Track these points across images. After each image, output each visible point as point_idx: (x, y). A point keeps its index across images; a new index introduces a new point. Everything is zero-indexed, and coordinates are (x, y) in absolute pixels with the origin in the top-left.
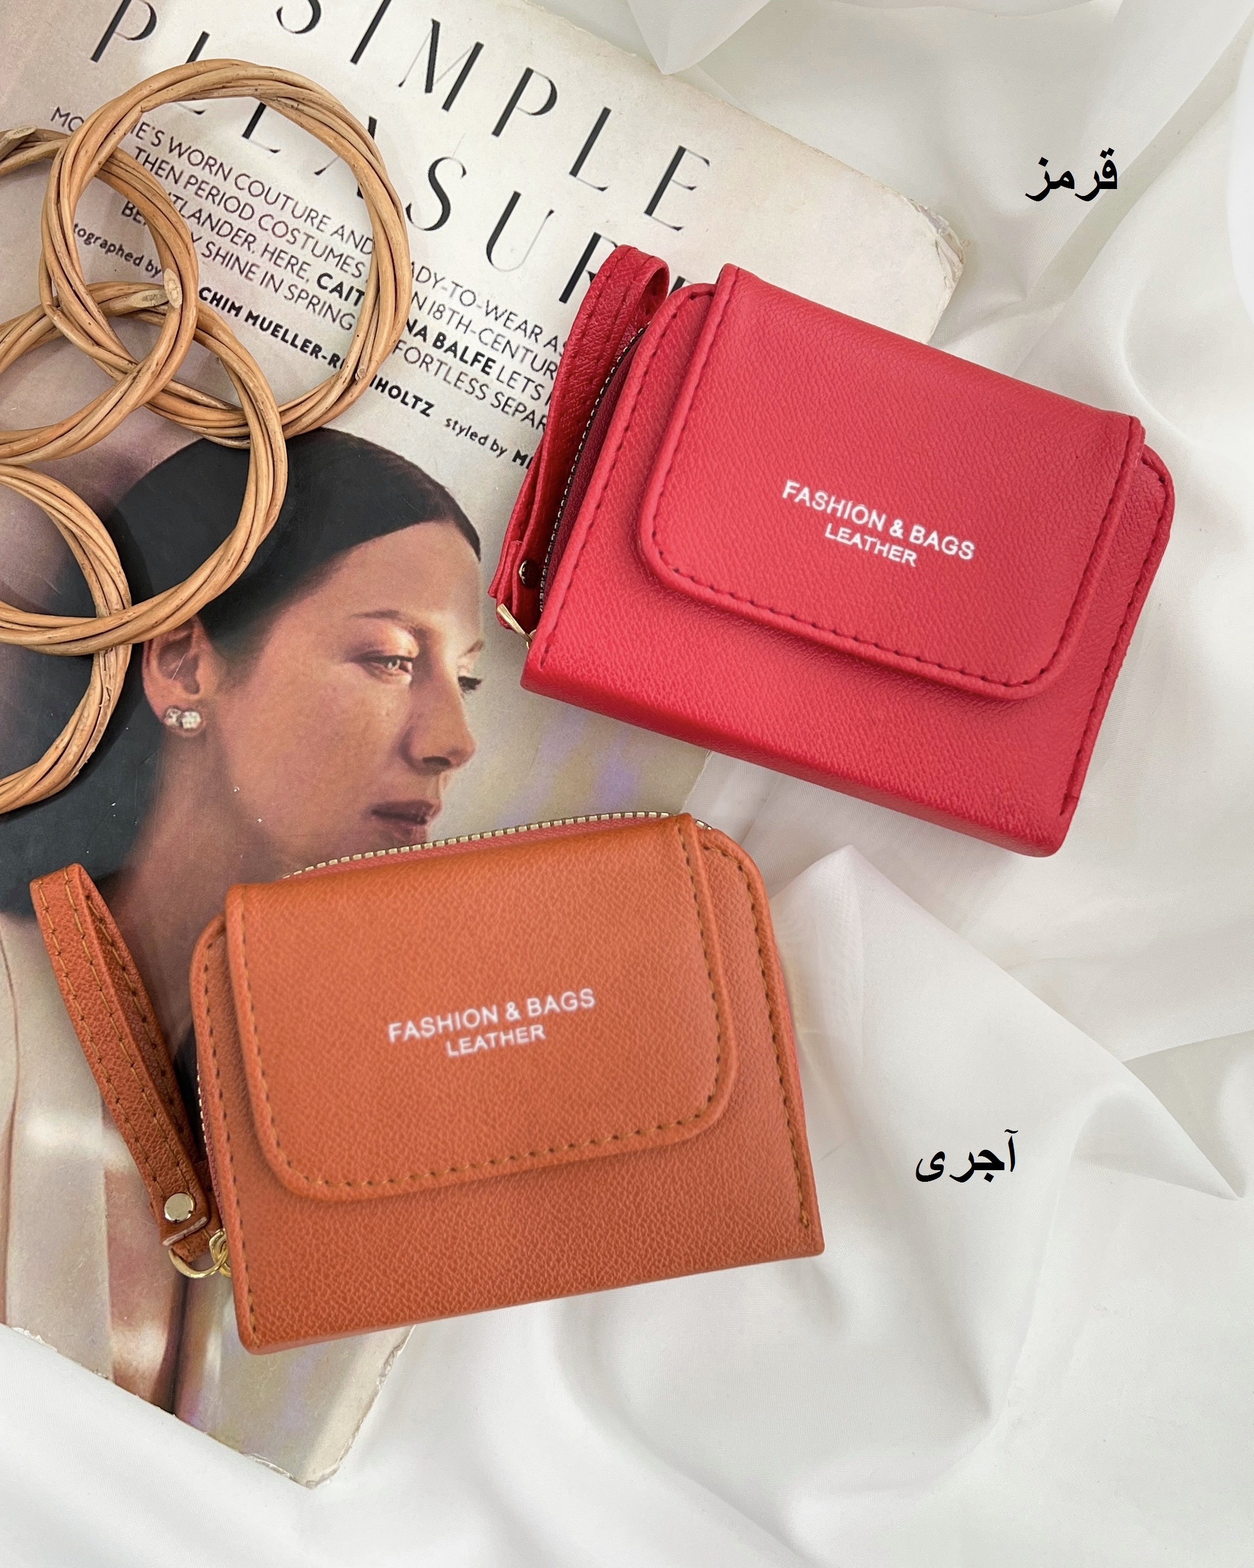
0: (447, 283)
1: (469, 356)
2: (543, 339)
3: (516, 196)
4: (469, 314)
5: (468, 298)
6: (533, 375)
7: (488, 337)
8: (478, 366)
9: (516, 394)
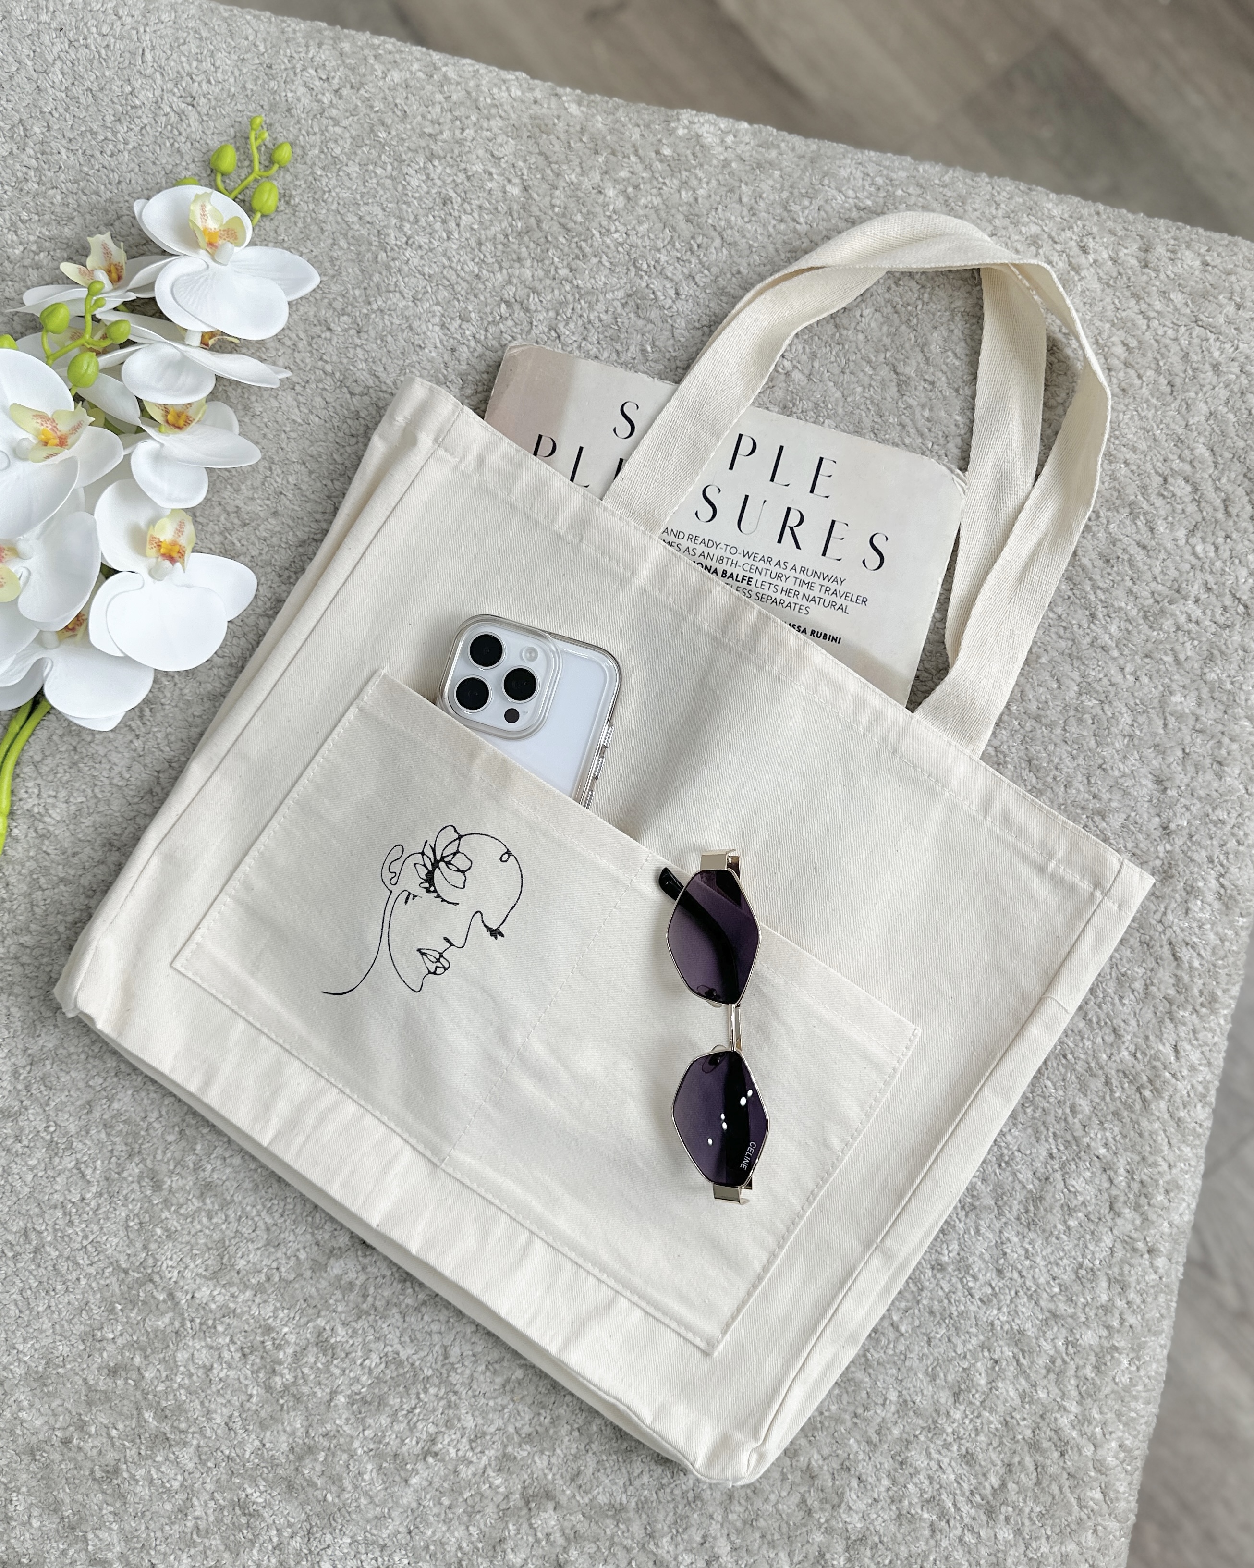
0: (722, 545)
1: (740, 578)
2: (773, 563)
3: (747, 497)
4: (735, 558)
5: (733, 550)
6: (772, 581)
7: (747, 567)
8: (745, 582)
9: (766, 592)
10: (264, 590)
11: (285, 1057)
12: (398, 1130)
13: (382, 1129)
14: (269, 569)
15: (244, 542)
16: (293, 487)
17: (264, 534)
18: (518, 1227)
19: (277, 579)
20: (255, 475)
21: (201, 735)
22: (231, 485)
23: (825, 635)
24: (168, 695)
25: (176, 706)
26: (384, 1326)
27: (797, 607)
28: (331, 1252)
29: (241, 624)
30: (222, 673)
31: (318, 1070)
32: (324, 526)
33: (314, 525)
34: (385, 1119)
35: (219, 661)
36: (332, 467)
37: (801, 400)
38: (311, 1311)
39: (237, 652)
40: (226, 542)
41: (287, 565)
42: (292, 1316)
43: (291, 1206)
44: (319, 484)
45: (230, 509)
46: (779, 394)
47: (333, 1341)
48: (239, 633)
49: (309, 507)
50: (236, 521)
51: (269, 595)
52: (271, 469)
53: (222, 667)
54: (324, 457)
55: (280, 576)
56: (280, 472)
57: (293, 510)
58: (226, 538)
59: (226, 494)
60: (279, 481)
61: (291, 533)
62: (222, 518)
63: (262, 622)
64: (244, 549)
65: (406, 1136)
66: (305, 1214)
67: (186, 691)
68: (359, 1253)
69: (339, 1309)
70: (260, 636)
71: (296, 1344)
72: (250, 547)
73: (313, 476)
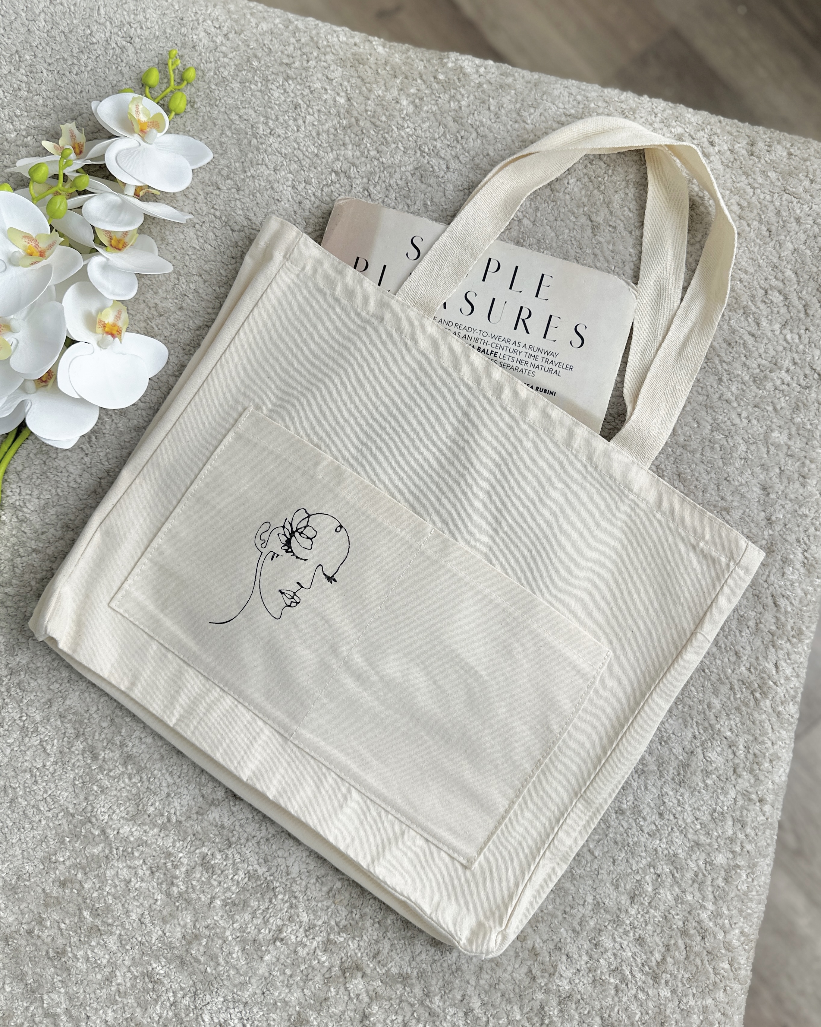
0: (477, 331)
1: (489, 353)
2: (511, 342)
3: (494, 299)
4: (486, 339)
5: (485, 334)
6: (510, 355)
7: (494, 345)
8: (493, 355)
9: (506, 361)
10: (173, 359)
11: (185, 667)
12: (261, 716)
13: (250, 715)
14: (176, 345)
15: (160, 327)
16: (193, 291)
17: (174, 322)
18: (341, 781)
19: (182, 351)
20: (168, 283)
21: (130, 454)
22: (152, 289)
23: (546, 390)
24: (108, 427)
25: (113, 435)
26: (248, 852)
27: (527, 372)
28: (212, 802)
29: (157, 381)
30: (144, 413)
31: (207, 675)
32: (213, 316)
33: (206, 316)
34: (252, 708)
35: (142, 405)
36: (219, 278)
37: (528, 237)
38: (198, 843)
39: (155, 399)
40: (148, 327)
41: (188, 342)
42: (185, 845)
43: (186, 771)
44: (210, 290)
45: (151, 305)
46: (514, 233)
47: (213, 862)
48: (156, 387)
49: (203, 304)
50: (155, 313)
51: (176, 362)
52: (178, 279)
53: (144, 409)
54: (214, 271)
55: (184, 349)
56: (184, 281)
57: (193, 306)
58: (148, 324)
59: (148, 295)
60: (184, 287)
61: (191, 321)
62: (146, 311)
63: (171, 379)
64: (160, 331)
65: (266, 719)
66: (195, 776)
67: (120, 425)
68: (231, 803)
69: (217, 840)
70: (170, 389)
71: (187, 864)
72: (164, 330)
73: (206, 284)
